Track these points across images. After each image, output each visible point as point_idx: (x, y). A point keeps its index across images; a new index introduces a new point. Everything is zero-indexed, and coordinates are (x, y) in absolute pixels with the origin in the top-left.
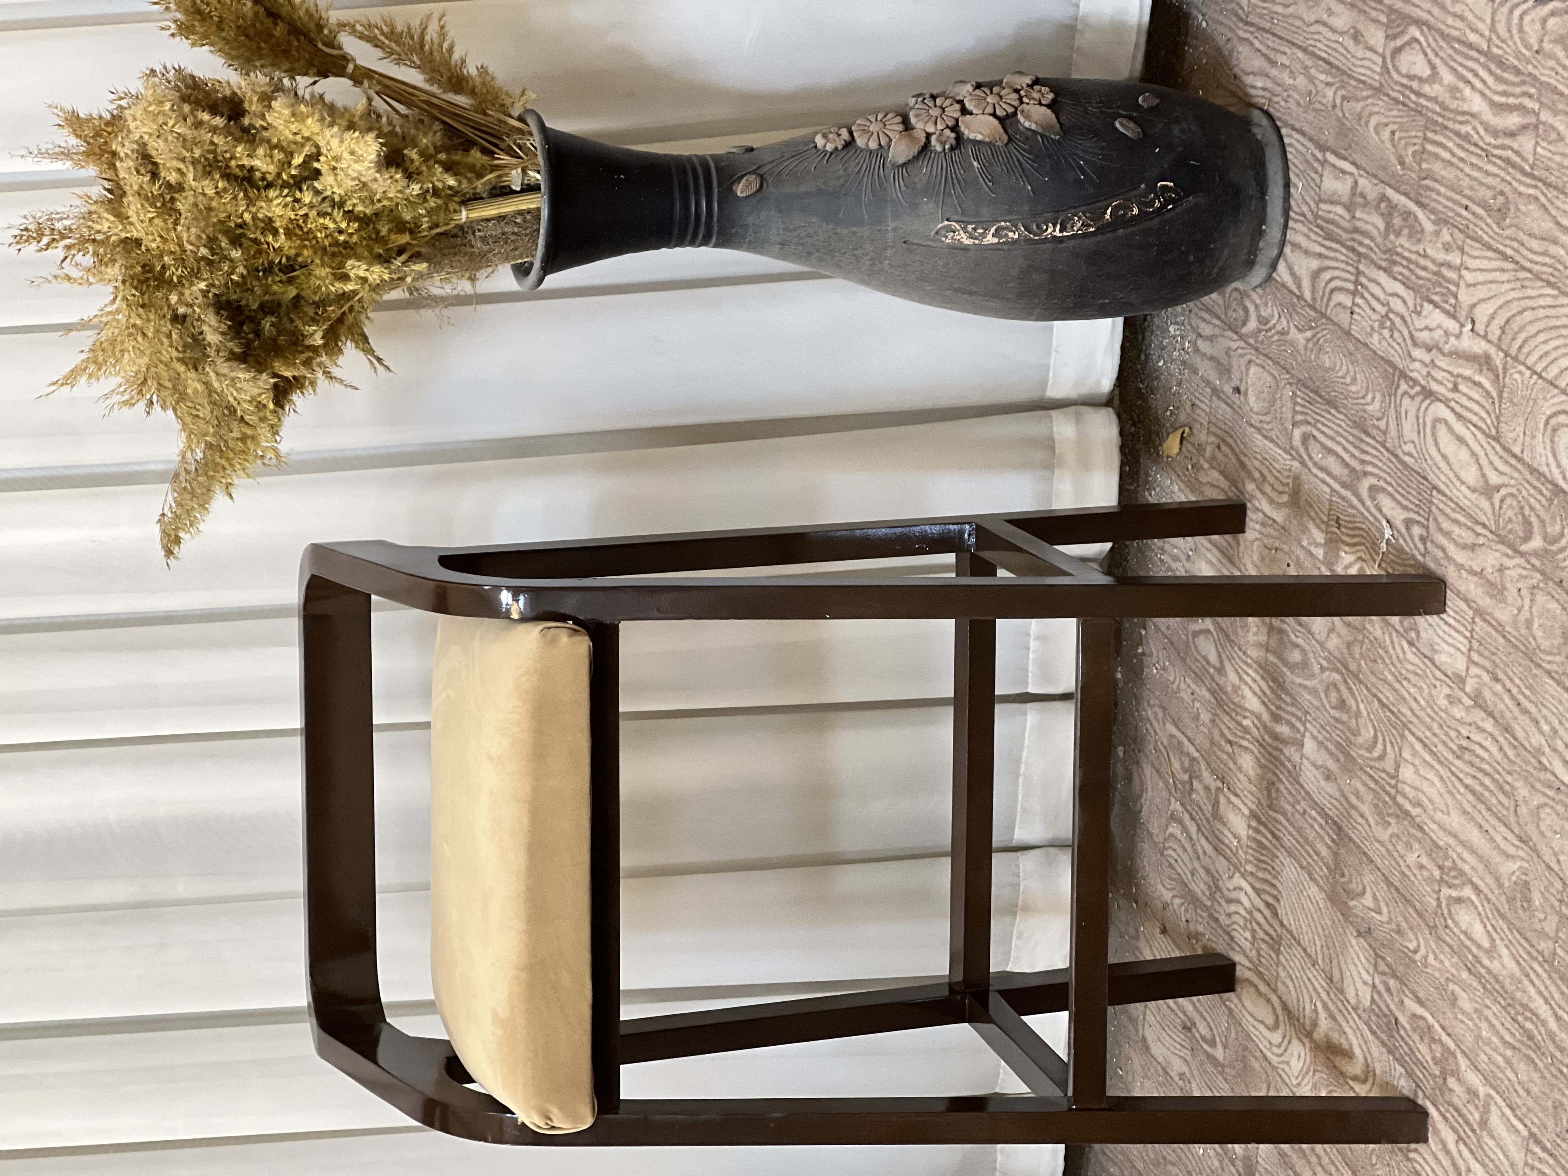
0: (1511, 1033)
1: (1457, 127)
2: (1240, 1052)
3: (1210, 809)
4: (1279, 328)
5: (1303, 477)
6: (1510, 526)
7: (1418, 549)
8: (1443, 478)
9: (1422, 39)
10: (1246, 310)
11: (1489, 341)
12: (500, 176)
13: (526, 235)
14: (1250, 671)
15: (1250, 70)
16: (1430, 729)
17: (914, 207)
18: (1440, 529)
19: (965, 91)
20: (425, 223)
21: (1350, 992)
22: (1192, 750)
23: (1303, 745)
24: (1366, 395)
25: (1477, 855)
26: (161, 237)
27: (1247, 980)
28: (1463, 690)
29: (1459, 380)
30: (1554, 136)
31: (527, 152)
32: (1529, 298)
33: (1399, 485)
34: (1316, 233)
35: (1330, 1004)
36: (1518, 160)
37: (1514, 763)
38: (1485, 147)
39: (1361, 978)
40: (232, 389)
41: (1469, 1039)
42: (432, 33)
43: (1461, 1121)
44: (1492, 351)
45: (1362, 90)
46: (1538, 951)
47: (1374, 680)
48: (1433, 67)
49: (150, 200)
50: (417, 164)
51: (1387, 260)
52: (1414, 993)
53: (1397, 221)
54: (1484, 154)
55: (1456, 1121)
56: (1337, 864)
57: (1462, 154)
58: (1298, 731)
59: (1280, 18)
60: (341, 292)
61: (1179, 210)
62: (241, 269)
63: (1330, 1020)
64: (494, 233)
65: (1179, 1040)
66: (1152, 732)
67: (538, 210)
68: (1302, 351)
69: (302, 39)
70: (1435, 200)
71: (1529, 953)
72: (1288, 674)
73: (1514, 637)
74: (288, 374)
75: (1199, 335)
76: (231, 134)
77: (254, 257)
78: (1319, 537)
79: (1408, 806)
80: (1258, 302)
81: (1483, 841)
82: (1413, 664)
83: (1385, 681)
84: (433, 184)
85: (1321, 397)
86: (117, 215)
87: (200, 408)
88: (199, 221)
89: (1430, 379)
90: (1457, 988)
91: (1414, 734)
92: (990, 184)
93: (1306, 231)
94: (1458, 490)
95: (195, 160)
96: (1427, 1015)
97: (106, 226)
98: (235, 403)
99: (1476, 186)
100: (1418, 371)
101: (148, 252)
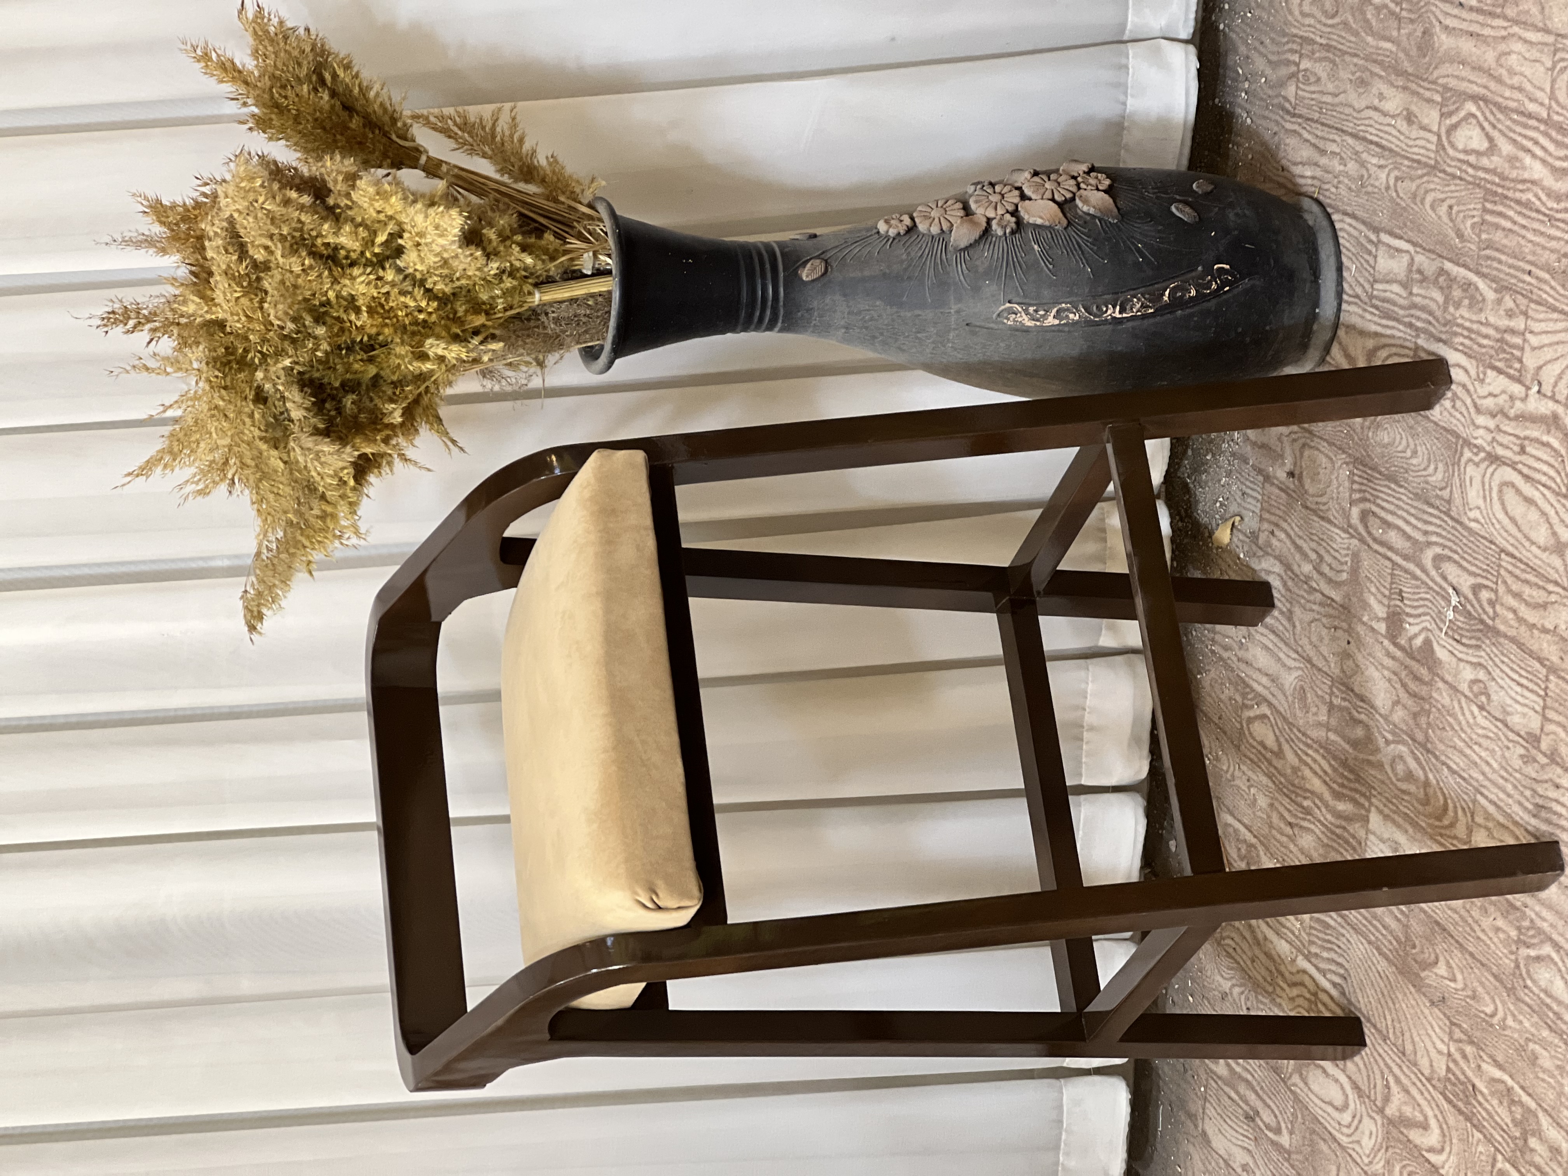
1: (1518, 195)
2: (1307, 1135)
5: (1363, 554)
7: (1486, 613)
8: (1512, 541)
9: (1479, 114)
11: (1557, 401)
12: (572, 259)
13: (598, 317)
14: (1310, 752)
15: (1299, 160)
16: (1503, 790)
17: (976, 289)
18: (1509, 591)
19: (1023, 178)
20: (500, 304)
21: (1424, 1063)
22: (1249, 836)
23: (1368, 821)
24: (1428, 466)
25: (1557, 912)
26: (247, 316)
28: (1538, 748)
29: (1526, 442)
31: (597, 238)
33: (1465, 552)
34: (1372, 313)
35: (1403, 1078)
38: (1547, 212)
39: (1435, 1047)
40: (316, 463)
41: (1551, 1095)
42: (503, 125)
44: (1561, 410)
45: (1417, 169)
47: (1443, 748)
48: (1490, 139)
49: (237, 279)
50: (495, 244)
51: (1446, 332)
52: (1491, 1057)
53: (1457, 293)
54: (1546, 219)
56: (1408, 939)
57: (1523, 221)
58: (1362, 806)
59: (1329, 107)
60: (417, 372)
61: (1236, 291)
62: (325, 346)
63: (1402, 1094)
64: (566, 315)
65: (1241, 1131)
67: (610, 292)
68: (1359, 430)
69: (377, 132)
70: (1497, 269)
72: (1351, 750)
74: (368, 450)
76: (317, 213)
77: (337, 335)
78: (1381, 611)
82: (1484, 728)
83: (1455, 748)
84: (512, 265)
85: (1380, 473)
86: (202, 297)
87: (281, 486)
88: (285, 298)
89: (1495, 444)
90: (1537, 1047)
91: (1486, 798)
92: (1051, 267)
93: (1360, 311)
94: (1529, 551)
95: (283, 238)
96: (1506, 1078)
97: (191, 308)
98: (318, 478)
99: (1539, 251)
100: (1482, 438)
101: (231, 333)
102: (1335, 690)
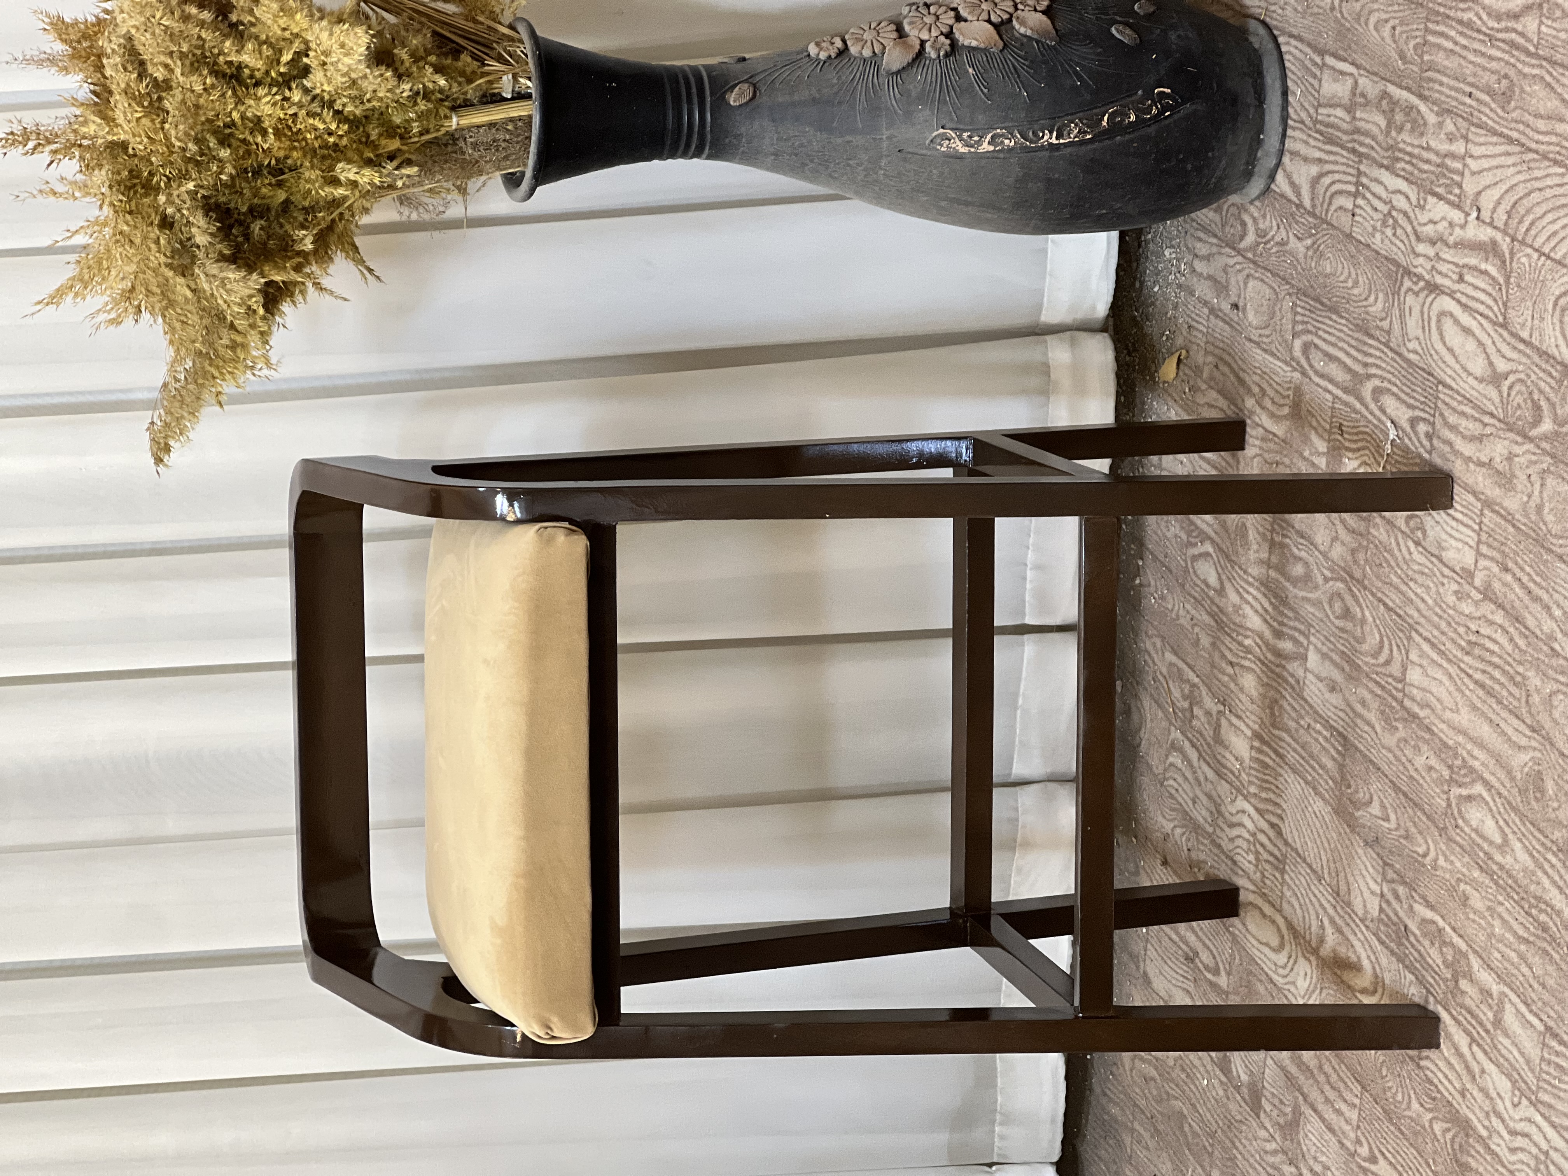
0: (1525, 927)
1: (1459, 14)
2: (1245, 977)
3: (1211, 733)
4: (1278, 239)
5: (1305, 388)
6: (1519, 412)
7: (1423, 446)
8: (1450, 372)
10: (1244, 224)
11: (1495, 228)
12: (490, 82)
13: (518, 142)
14: (1251, 590)
16: (1437, 628)
17: (909, 114)
18: (1446, 423)
20: (416, 128)
21: (1358, 904)
22: (1192, 676)
23: (1306, 659)
24: (1369, 296)
25: (1488, 750)
26: (149, 138)
27: (1251, 903)
28: (1471, 584)
29: (1465, 270)
30: (1558, 13)
31: (518, 60)
32: (1536, 179)
33: (1404, 384)
34: (1316, 139)
35: (1337, 919)
36: (1521, 41)
37: (1525, 652)
38: (1488, 32)
39: (1369, 888)
40: (221, 290)
41: (1482, 937)
43: (1474, 1022)
44: (1499, 236)
46: (1552, 842)
47: (1380, 584)
49: (137, 99)
50: (407, 65)
51: (1389, 157)
52: (1423, 897)
53: (1399, 117)
54: (1487, 39)
55: (1469, 1022)
56: (1343, 778)
57: (1464, 41)
58: (1301, 645)
60: (330, 198)
61: (1176, 117)
62: (230, 169)
63: (1337, 935)
64: (485, 140)
65: (1182, 972)
66: (1150, 662)
67: (530, 117)
68: (1302, 260)
70: (1437, 91)
71: (1543, 844)
72: (1291, 588)
73: (1524, 524)
74: (278, 278)
75: (1196, 256)
76: (219, 29)
77: (243, 158)
78: (1322, 446)
79: (1416, 709)
80: (1256, 214)
81: (1495, 735)
82: (1420, 564)
83: (1391, 584)
84: (424, 86)
85: (1322, 304)
86: (104, 117)
87: (189, 315)
88: (187, 119)
89: (1434, 272)
90: (1468, 887)
91: (1421, 635)
92: (986, 91)
93: (1305, 138)
94: (1465, 382)
95: (183, 56)
96: (1437, 918)
97: (91, 129)
98: (225, 307)
99: (1480, 72)
100: (1421, 266)
101: (135, 155)
102: (1276, 526)
